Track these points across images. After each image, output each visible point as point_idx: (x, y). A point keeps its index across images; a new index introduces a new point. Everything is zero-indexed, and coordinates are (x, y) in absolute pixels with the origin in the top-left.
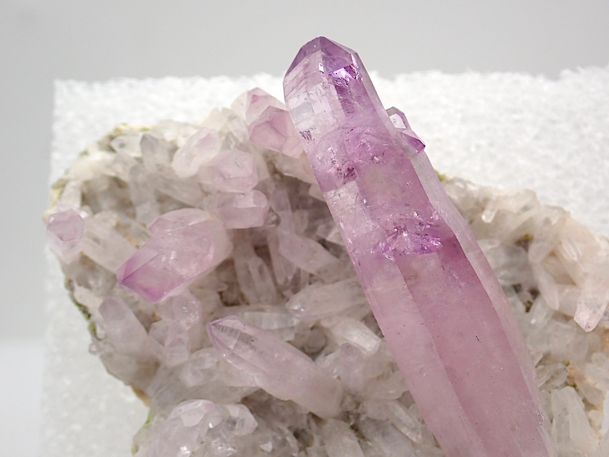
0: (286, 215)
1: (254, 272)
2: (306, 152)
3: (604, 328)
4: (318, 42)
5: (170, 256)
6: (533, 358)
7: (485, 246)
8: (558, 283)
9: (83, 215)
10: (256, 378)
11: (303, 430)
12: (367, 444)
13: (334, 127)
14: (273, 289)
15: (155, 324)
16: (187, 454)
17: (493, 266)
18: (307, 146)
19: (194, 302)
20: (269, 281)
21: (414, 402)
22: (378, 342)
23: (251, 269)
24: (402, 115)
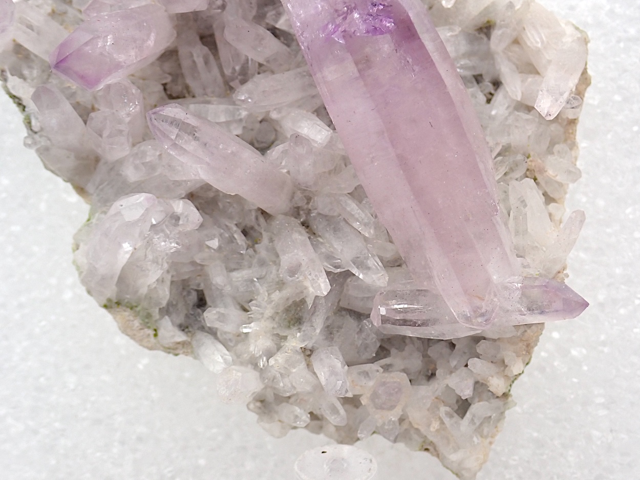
1: (200, 62)
3: (568, 118)
5: (107, 42)
7: (445, 34)
8: (521, 72)
10: (199, 170)
11: (252, 228)
12: (318, 241)
14: (220, 79)
15: (92, 115)
16: (130, 250)
17: (452, 55)
19: (134, 91)
20: (215, 71)
21: (366, 196)
22: (330, 133)
23: (195, 59)
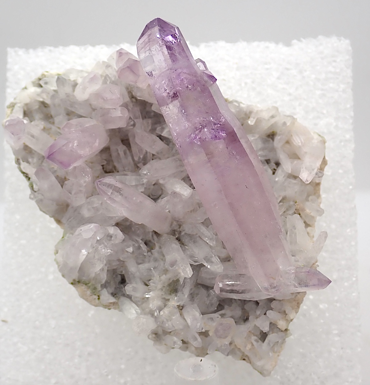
0: (139, 122)
1: (122, 153)
2: (150, 84)
3: (316, 182)
4: (156, 21)
5: (74, 144)
6: (277, 199)
7: (251, 138)
8: (290, 158)
9: (25, 122)
10: (123, 211)
11: (150, 241)
12: (185, 247)
13: (166, 69)
14: (132, 163)
15: (66, 182)
16: (85, 254)
17: (255, 149)
18: (151, 81)
19: (88, 169)
20: (130, 158)
21: (211, 224)
22: (191, 191)
23: (119, 152)
24: (203, 63)
